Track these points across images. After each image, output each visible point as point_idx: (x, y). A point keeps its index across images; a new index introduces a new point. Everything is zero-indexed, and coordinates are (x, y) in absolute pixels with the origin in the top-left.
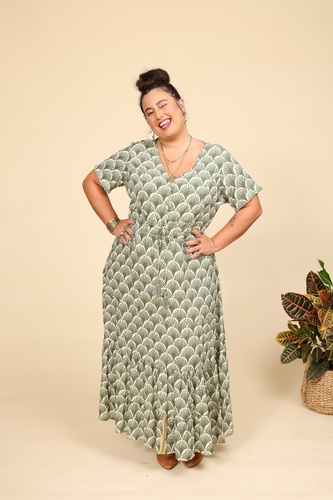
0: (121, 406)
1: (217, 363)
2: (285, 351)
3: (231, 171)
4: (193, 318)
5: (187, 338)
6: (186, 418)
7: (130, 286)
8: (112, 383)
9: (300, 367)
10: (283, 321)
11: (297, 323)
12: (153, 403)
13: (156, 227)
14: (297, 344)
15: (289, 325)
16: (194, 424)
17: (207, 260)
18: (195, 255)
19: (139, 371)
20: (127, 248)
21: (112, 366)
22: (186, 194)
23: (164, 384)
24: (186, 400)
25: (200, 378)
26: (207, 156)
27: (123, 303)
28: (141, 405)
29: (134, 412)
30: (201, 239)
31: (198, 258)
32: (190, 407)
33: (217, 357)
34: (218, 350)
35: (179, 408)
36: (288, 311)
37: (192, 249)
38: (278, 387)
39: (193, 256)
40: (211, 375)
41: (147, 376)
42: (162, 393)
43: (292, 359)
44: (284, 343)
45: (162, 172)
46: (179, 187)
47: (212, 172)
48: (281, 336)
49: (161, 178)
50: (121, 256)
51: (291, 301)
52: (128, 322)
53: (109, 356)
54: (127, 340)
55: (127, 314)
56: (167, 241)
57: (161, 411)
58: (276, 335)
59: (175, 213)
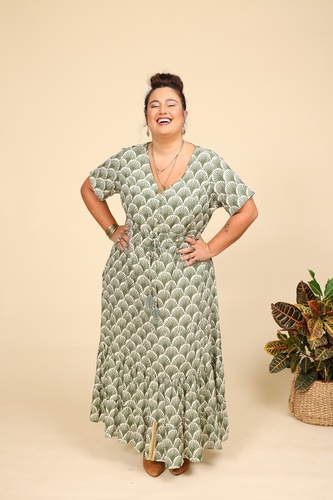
0: (113, 410)
1: (214, 368)
2: (273, 360)
3: (221, 178)
4: (186, 326)
5: (178, 346)
6: (177, 425)
7: (125, 292)
8: (104, 386)
9: (288, 376)
10: (272, 331)
11: (286, 333)
12: (143, 409)
13: (149, 239)
14: (286, 354)
15: (279, 335)
16: (184, 430)
17: (202, 266)
18: (191, 262)
19: (132, 376)
20: (123, 255)
21: (105, 370)
22: (174, 207)
23: (154, 392)
24: (177, 407)
25: (191, 385)
26: (197, 162)
27: (118, 309)
28: (133, 409)
29: (127, 416)
30: (195, 246)
31: (193, 264)
32: (180, 414)
33: (214, 362)
34: (215, 355)
35: (170, 416)
36: (277, 320)
37: (187, 257)
38: (267, 396)
39: (188, 263)
40: (206, 381)
41: (139, 382)
42: (152, 400)
43: (280, 368)
44: (273, 352)
45: (152, 183)
46: (167, 199)
47: (201, 181)
48: (270, 345)
49: (150, 190)
50: (118, 262)
51: (281, 311)
52: (122, 328)
53: (102, 360)
54: (120, 345)
55: (121, 319)
56: (159, 253)
57: (151, 418)
58: (265, 344)
59: (165, 225)
